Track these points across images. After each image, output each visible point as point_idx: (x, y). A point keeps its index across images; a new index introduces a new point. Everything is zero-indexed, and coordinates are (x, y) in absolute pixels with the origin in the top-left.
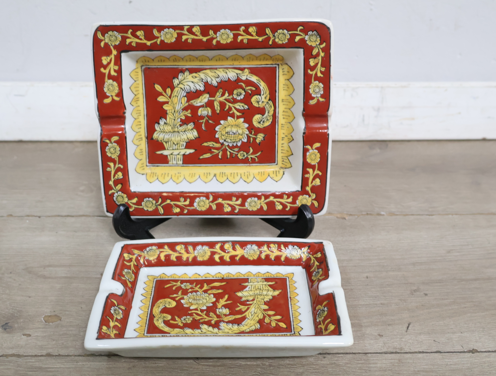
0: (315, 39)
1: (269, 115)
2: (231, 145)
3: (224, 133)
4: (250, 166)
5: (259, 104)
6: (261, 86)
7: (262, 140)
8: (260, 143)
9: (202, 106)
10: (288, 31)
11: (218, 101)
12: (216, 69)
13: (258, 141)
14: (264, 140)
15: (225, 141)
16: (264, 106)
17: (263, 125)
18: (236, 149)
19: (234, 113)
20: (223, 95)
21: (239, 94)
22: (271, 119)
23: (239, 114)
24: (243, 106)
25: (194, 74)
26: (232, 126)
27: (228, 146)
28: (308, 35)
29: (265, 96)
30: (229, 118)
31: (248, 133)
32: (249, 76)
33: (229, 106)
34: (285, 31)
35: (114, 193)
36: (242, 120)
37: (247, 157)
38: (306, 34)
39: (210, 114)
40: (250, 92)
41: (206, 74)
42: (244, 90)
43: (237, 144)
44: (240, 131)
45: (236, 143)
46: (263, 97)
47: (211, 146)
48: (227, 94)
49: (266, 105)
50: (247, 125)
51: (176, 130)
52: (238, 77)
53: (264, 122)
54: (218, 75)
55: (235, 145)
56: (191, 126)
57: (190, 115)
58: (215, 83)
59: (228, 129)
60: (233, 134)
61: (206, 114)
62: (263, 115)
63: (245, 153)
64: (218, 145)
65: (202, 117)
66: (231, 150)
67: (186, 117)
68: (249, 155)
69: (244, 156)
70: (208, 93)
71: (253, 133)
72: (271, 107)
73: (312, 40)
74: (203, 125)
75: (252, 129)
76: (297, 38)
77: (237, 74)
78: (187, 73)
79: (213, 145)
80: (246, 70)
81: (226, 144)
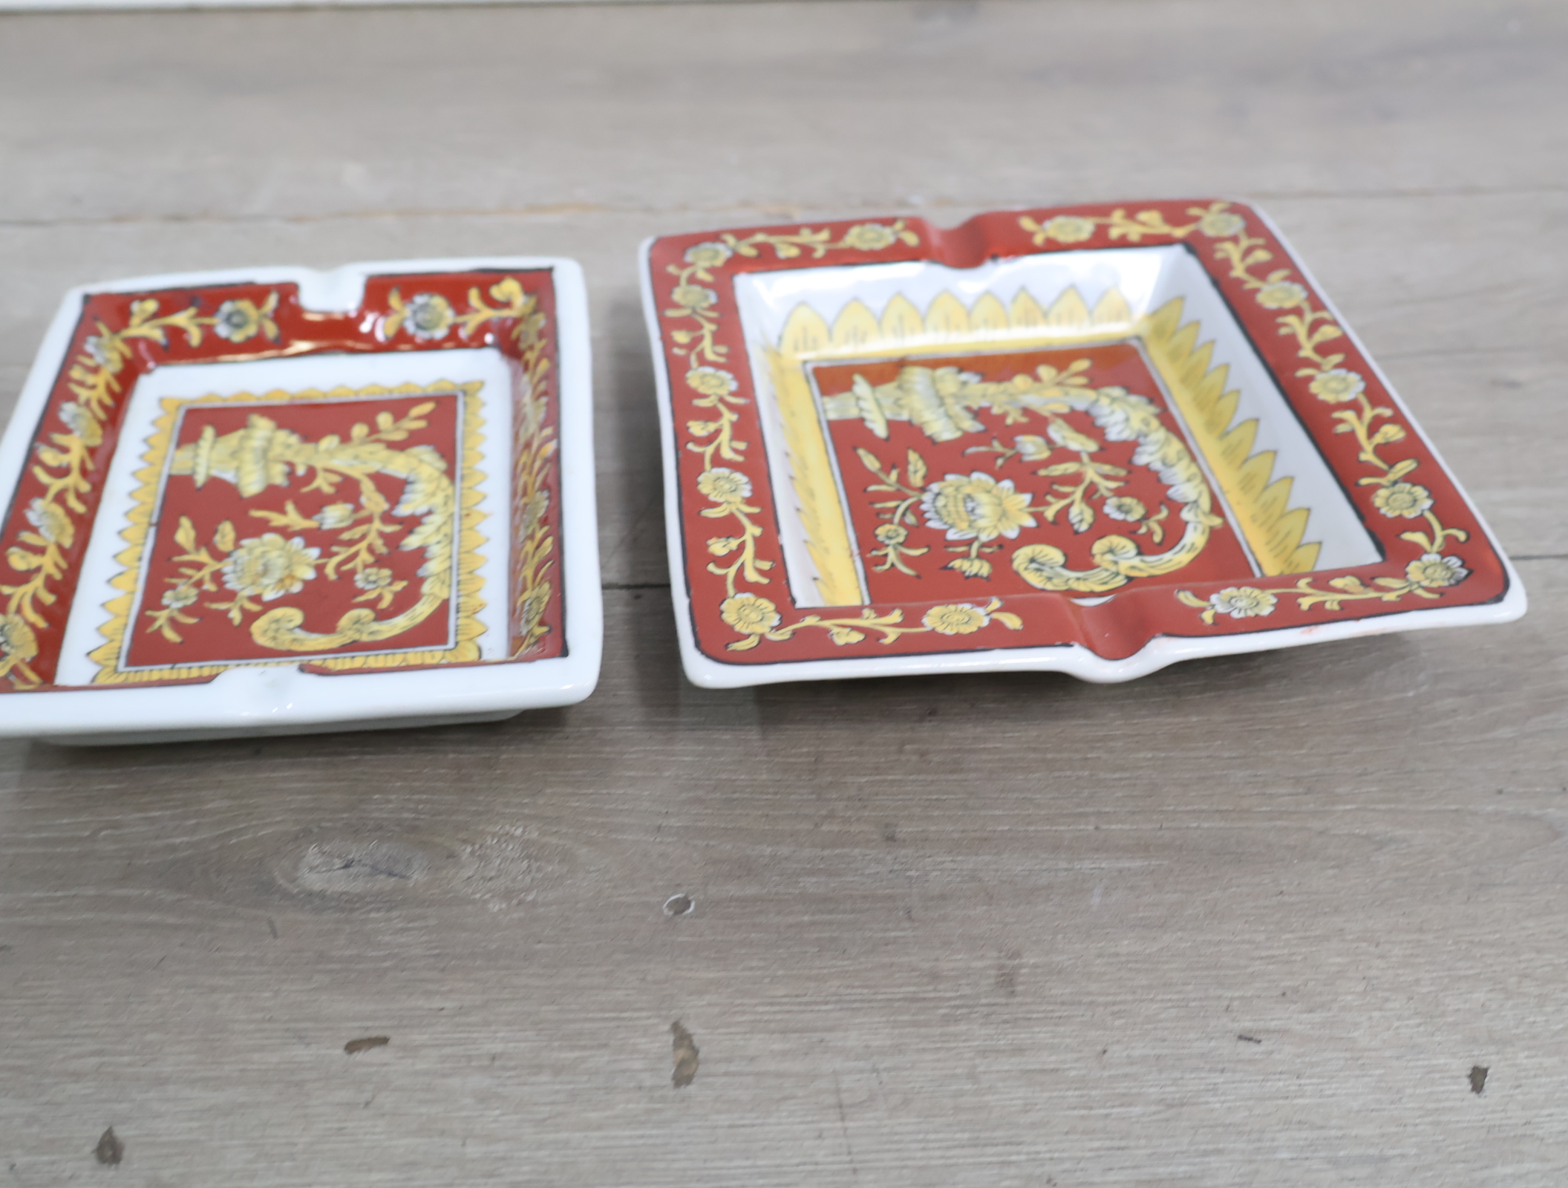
0: (1436, 576)
1: (1070, 582)
2: (923, 507)
3: (968, 490)
4: (851, 555)
5: (1103, 554)
6: (1176, 553)
7: (964, 572)
8: (952, 568)
9: (1050, 442)
10: (1432, 509)
11: (1083, 469)
12: (1194, 458)
13: (957, 564)
14: (968, 577)
15: (938, 494)
16: (1098, 567)
17: (1026, 569)
18: (911, 519)
19: (1048, 504)
20: (1107, 477)
21: (1124, 508)
22: (1055, 585)
23: (1050, 513)
24: (1081, 521)
25: (1155, 423)
26: (1000, 505)
27: (921, 502)
28: (1443, 558)
29: (1142, 565)
30: (1026, 498)
31: (984, 538)
32: (1200, 528)
33: (1073, 493)
34: (1428, 503)
35: (724, 242)
36: (1030, 522)
37: (887, 546)
38: (1443, 554)
39: (1027, 459)
40: (1143, 530)
41: (1166, 442)
42: (1146, 517)
43: (929, 520)
44: (981, 523)
45: (937, 517)
46: (1137, 561)
47: (911, 468)
48: (1113, 485)
49: (1107, 570)
50: (1012, 533)
51: (949, 401)
52: (1186, 504)
53: (1038, 570)
54: (1172, 466)
55: (927, 515)
56: (972, 426)
57: (1009, 421)
58: (1141, 459)
59: (983, 498)
60: (970, 509)
61: (1023, 451)
62: (1065, 566)
63: (901, 539)
64: (917, 480)
65: (1010, 443)
66: (907, 509)
67: (1003, 417)
68: (895, 549)
69: (890, 538)
70: (1102, 449)
71: (988, 550)
72: (1105, 583)
73: (1429, 571)
74: (983, 449)
75: (1001, 546)
76: (1419, 538)
77: (1195, 502)
78: (1153, 409)
79: (916, 472)
80: (1217, 521)
81: (927, 497)
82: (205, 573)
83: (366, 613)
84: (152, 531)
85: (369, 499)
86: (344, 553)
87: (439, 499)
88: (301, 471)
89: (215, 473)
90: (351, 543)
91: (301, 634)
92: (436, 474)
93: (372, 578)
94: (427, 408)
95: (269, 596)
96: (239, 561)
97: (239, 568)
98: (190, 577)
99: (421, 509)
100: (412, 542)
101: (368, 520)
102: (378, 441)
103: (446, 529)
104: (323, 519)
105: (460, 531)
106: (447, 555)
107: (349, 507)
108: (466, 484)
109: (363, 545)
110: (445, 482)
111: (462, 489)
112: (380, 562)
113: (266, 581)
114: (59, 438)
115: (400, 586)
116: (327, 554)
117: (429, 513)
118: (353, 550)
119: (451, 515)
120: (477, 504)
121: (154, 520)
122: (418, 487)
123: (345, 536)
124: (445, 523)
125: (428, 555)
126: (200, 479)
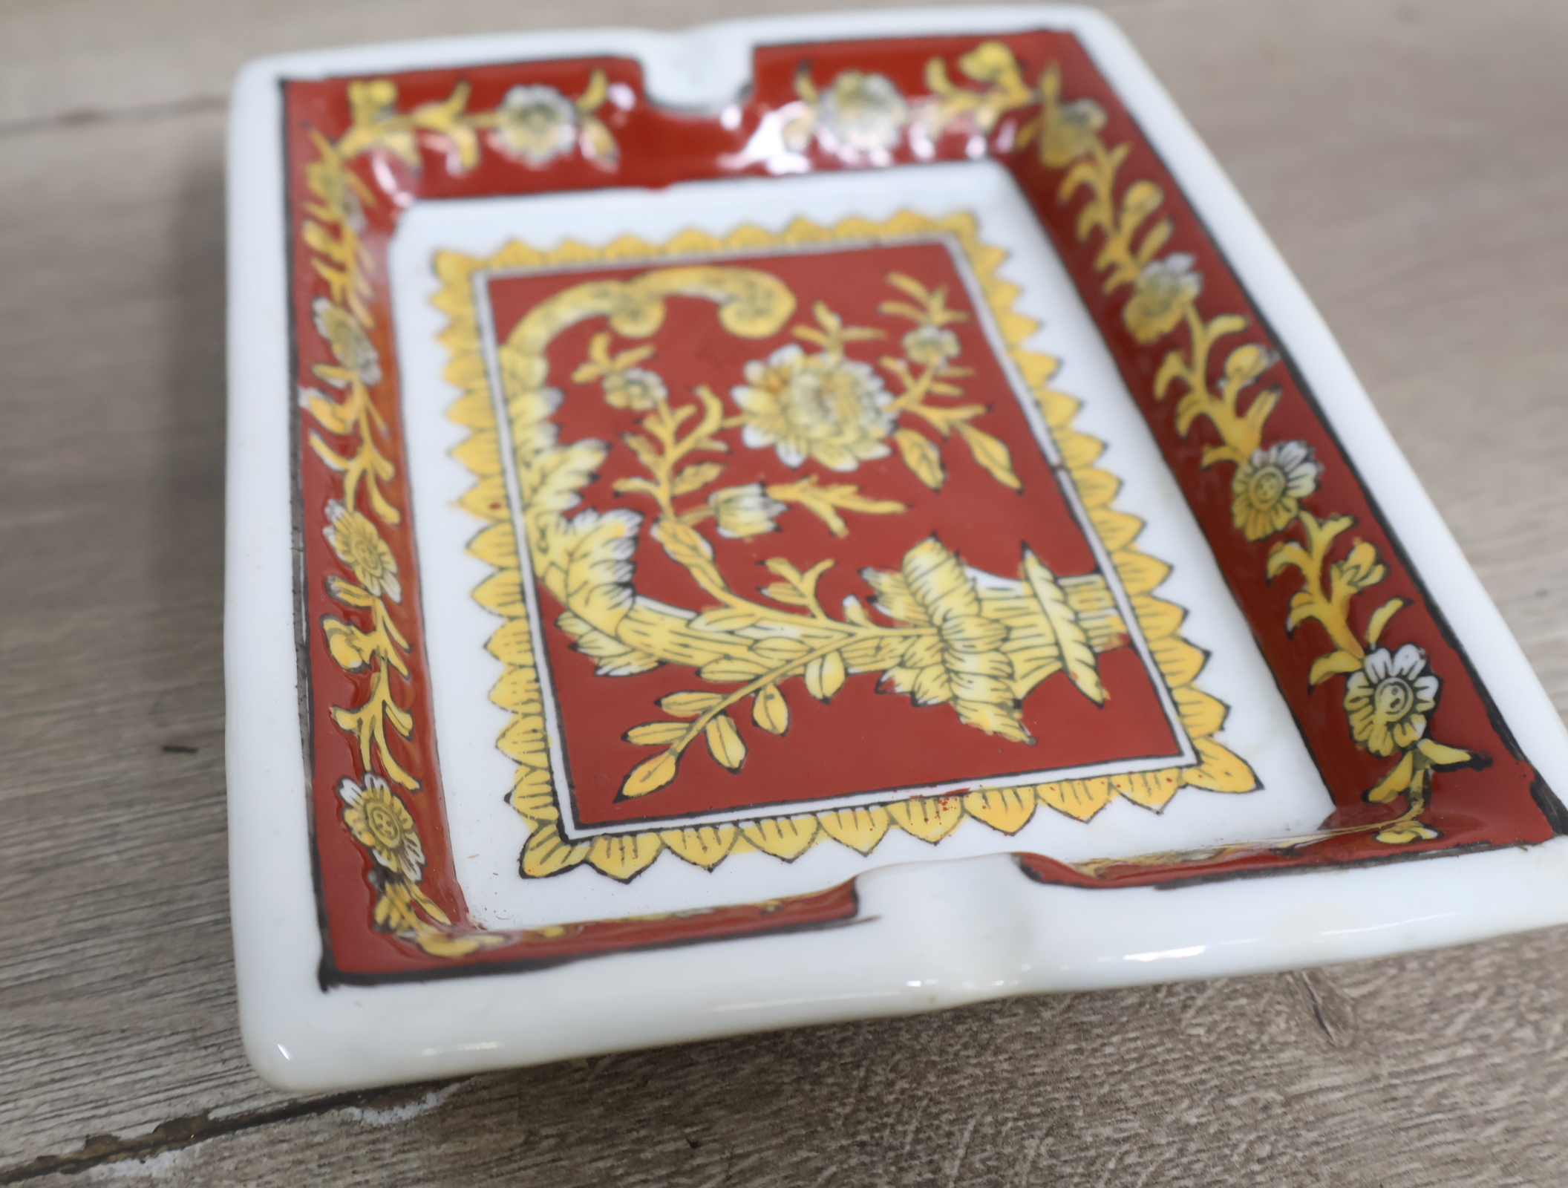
82: (917, 389)
83: (629, 329)
84: (1053, 458)
85: (694, 549)
86: (702, 436)
87: (559, 543)
88: (852, 606)
89: (1019, 587)
90: (697, 458)
91: (714, 293)
92: (576, 603)
93: (635, 390)
94: (639, 783)
95: (790, 356)
96: (872, 415)
97: (866, 402)
98: (937, 379)
99: (586, 522)
100: (586, 456)
101: (682, 503)
102: (725, 688)
103: (530, 477)
104: (765, 506)
105: (503, 472)
106: (517, 426)
107: (726, 532)
108: (511, 577)
109: (674, 453)
110: (555, 583)
111: (519, 568)
112: (633, 421)
113: (809, 381)
114: (1265, 404)
115: (583, 374)
116: (731, 436)
117: (569, 515)
118: (688, 444)
119: (526, 507)
120: (482, 531)
121: (1062, 476)
122: (605, 576)
123: (710, 472)
124: (535, 490)
125: (551, 429)
126: (1033, 566)
